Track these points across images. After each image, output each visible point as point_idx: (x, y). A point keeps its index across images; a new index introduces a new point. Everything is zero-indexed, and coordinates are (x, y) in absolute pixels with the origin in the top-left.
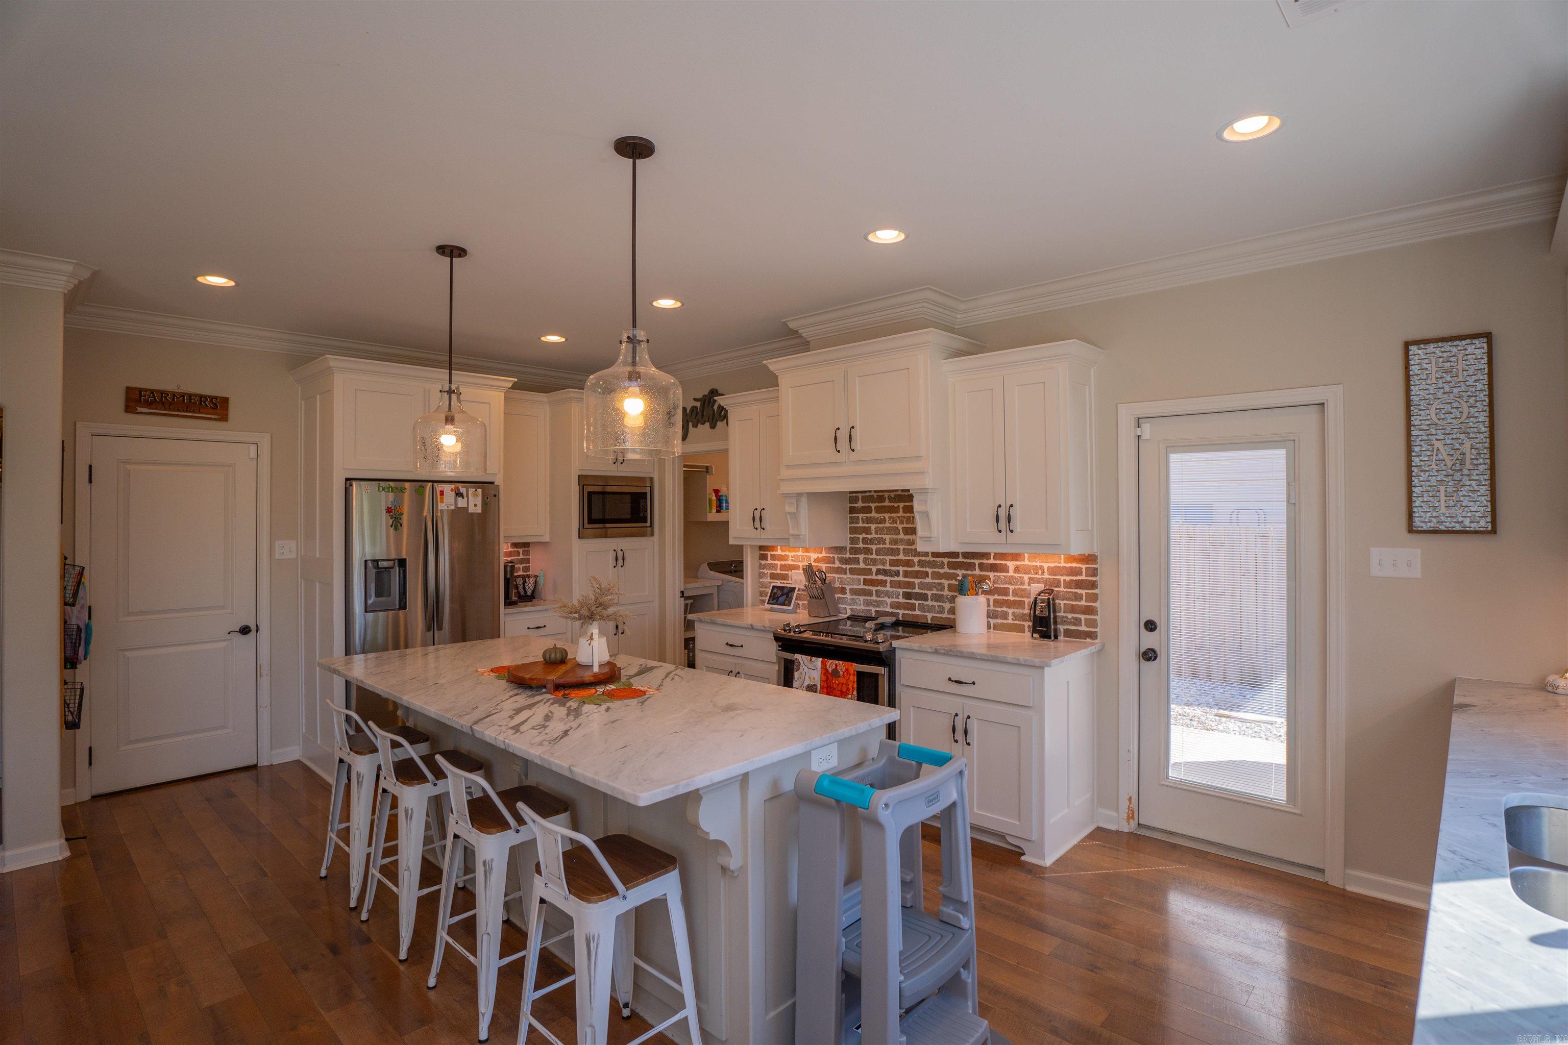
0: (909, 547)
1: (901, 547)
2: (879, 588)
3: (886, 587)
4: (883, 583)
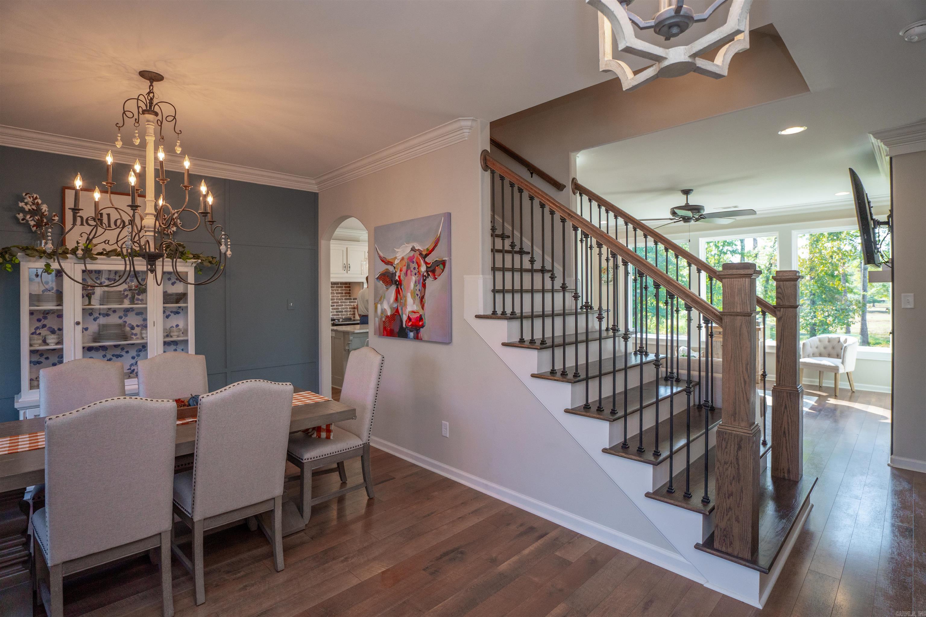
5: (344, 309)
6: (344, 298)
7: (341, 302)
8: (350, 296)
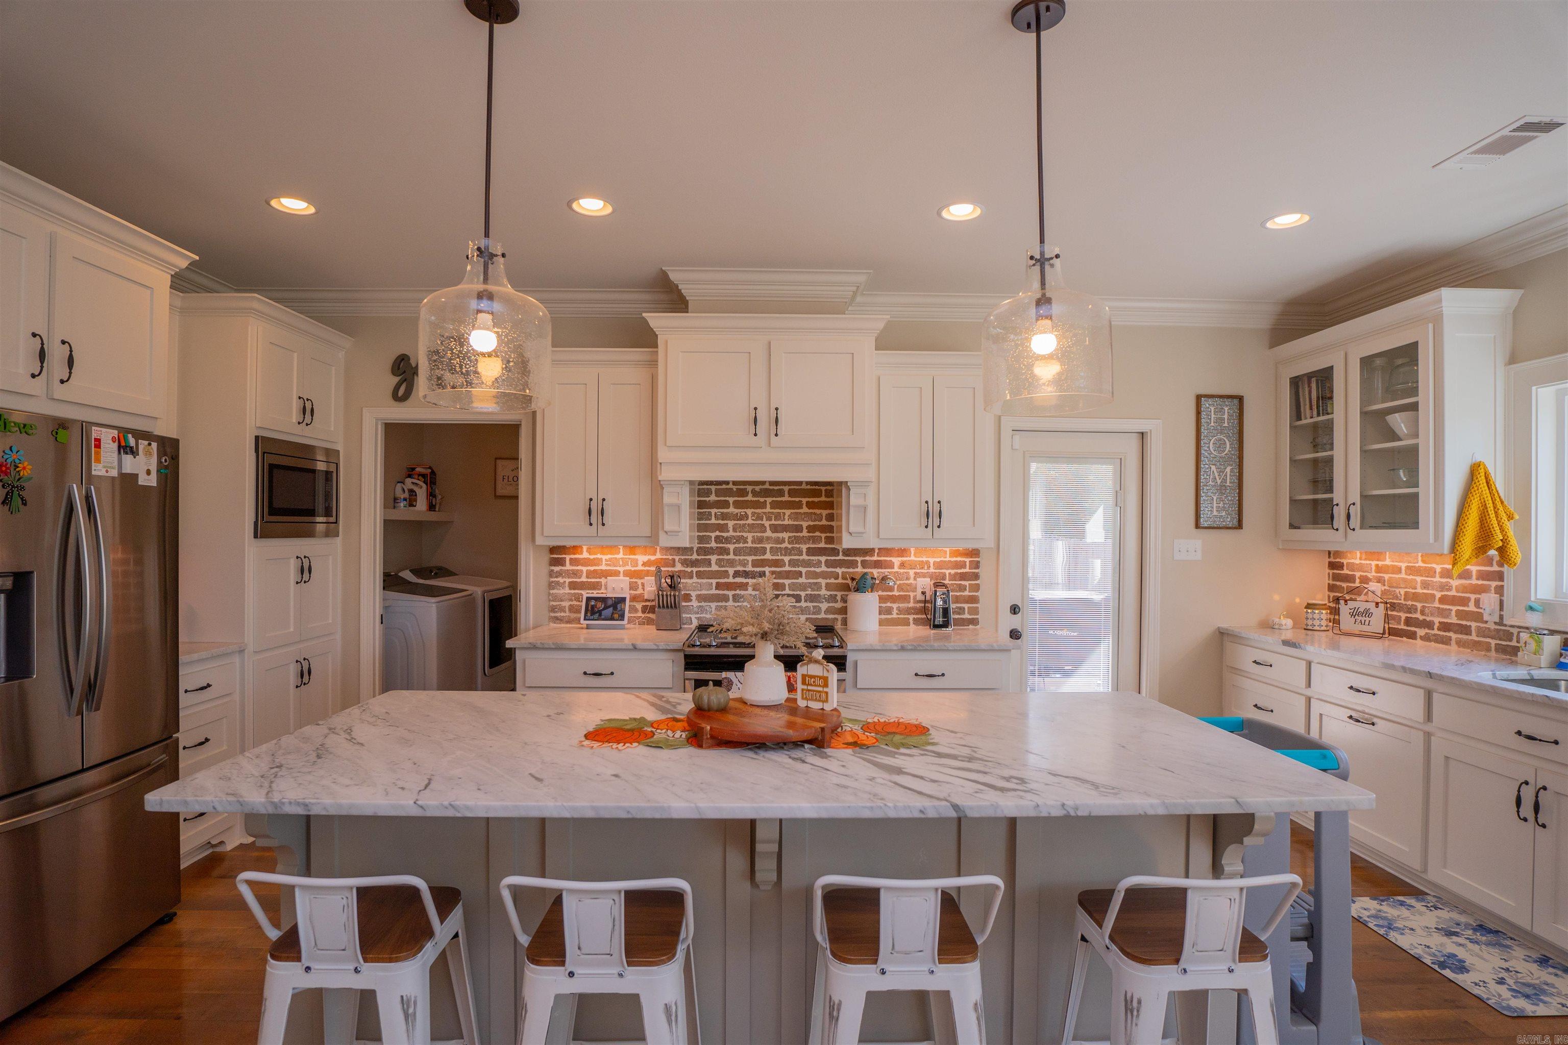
0: (778, 546)
1: (768, 546)
2: (738, 592)
3: (747, 590)
4: (744, 586)
5: (803, 587)
6: (804, 547)
7: (792, 563)
8: (830, 540)
